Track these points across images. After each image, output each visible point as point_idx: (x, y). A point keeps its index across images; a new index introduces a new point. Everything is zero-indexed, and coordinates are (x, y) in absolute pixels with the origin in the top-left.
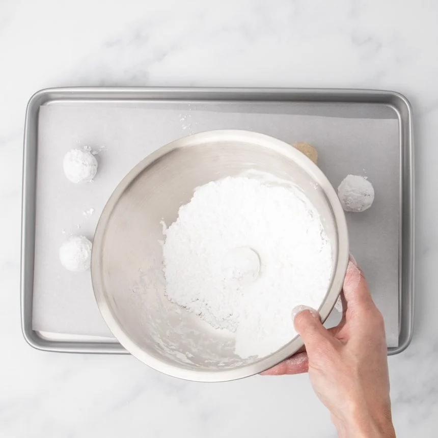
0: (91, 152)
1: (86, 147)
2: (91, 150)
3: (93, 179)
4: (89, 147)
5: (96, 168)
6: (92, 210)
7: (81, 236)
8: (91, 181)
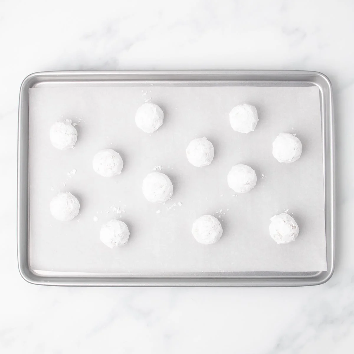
0: (72, 124)
1: (68, 120)
2: (72, 122)
3: (74, 146)
4: (70, 120)
5: (76, 136)
6: (74, 171)
7: (67, 192)
8: (72, 147)
